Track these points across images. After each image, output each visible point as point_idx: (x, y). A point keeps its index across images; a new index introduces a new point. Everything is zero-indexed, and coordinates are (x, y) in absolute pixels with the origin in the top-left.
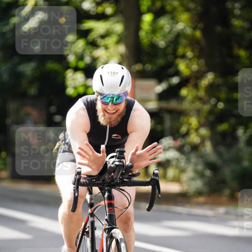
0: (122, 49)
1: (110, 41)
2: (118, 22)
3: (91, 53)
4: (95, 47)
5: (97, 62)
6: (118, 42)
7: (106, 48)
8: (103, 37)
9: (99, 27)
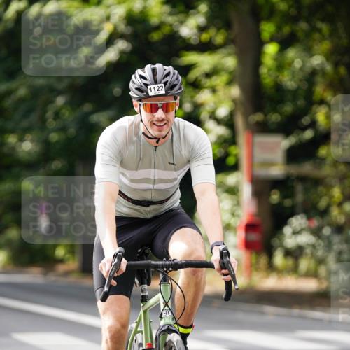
0: (235, 91)
1: (219, 81)
2: (229, 55)
3: (192, 97)
4: (197, 90)
5: (201, 109)
6: (230, 83)
7: (214, 90)
8: (208, 75)
9: (204, 62)
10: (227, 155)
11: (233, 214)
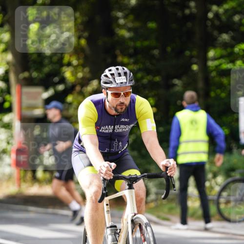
0: (10, 57)
10: (4, 101)
11: (8, 143)
